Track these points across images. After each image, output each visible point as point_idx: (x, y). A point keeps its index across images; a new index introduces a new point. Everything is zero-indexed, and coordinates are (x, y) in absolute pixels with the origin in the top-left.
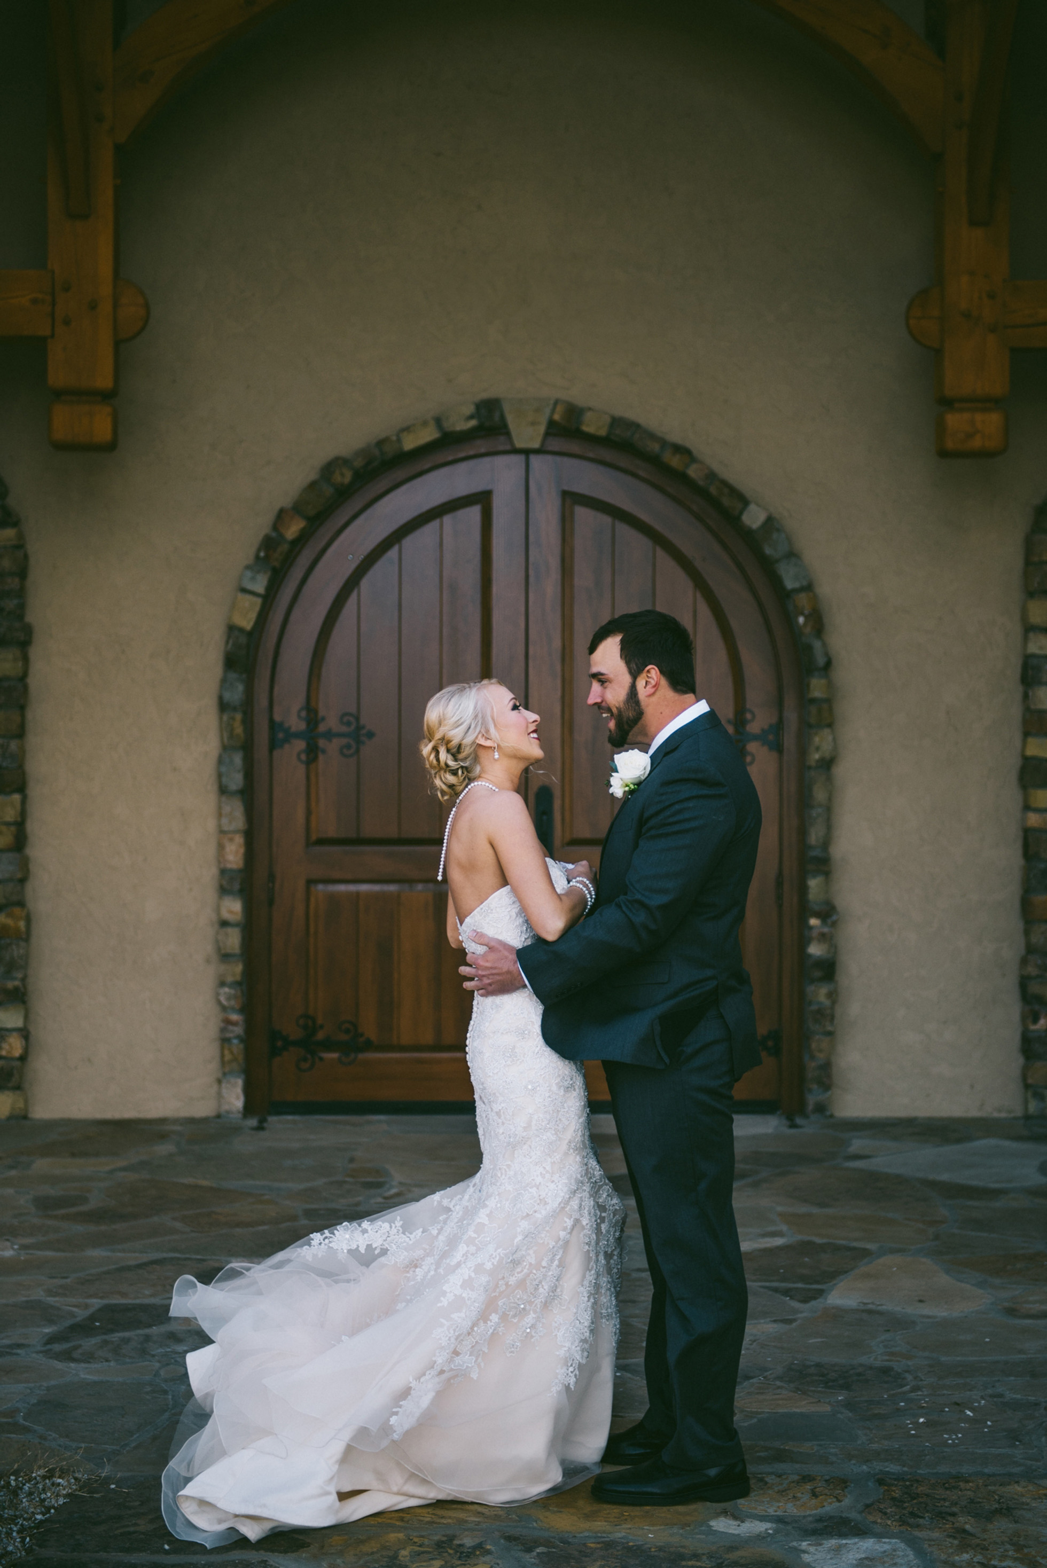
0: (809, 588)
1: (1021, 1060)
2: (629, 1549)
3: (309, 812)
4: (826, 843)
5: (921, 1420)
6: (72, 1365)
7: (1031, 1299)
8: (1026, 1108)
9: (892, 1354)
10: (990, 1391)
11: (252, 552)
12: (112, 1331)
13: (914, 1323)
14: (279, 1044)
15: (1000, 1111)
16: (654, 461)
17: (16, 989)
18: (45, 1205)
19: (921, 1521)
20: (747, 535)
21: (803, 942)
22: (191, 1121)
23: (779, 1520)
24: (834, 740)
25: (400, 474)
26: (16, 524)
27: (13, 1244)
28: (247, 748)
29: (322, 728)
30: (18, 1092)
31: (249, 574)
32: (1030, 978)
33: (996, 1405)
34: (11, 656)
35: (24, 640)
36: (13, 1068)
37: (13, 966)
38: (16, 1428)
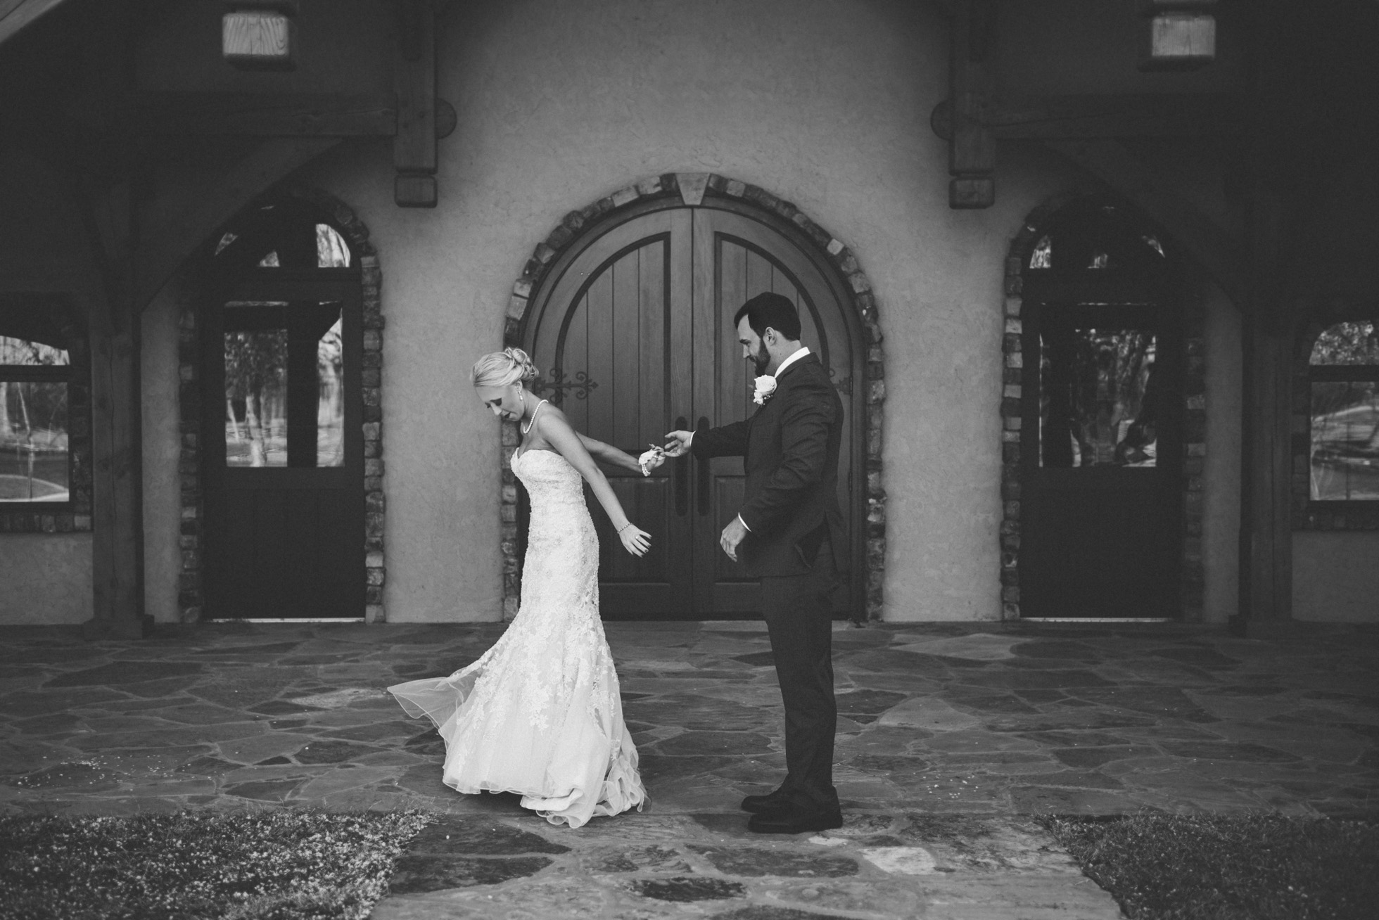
0: (869, 292)
1: (1000, 586)
2: (761, 853)
4: (880, 452)
5: (936, 786)
6: (424, 756)
7: (1004, 721)
8: (1003, 616)
9: (919, 751)
10: (977, 770)
11: (521, 272)
13: (932, 734)
15: (986, 618)
16: (772, 212)
17: (378, 543)
18: (400, 670)
19: (935, 839)
20: (830, 259)
21: (865, 514)
22: (487, 624)
23: (851, 838)
24: (885, 387)
25: (613, 221)
26: (375, 253)
27: (383, 691)
29: (565, 381)
30: (380, 606)
31: (518, 284)
32: (1006, 535)
33: (981, 777)
34: (372, 337)
35: (380, 326)
36: (376, 591)
37: (375, 529)
38: (393, 789)
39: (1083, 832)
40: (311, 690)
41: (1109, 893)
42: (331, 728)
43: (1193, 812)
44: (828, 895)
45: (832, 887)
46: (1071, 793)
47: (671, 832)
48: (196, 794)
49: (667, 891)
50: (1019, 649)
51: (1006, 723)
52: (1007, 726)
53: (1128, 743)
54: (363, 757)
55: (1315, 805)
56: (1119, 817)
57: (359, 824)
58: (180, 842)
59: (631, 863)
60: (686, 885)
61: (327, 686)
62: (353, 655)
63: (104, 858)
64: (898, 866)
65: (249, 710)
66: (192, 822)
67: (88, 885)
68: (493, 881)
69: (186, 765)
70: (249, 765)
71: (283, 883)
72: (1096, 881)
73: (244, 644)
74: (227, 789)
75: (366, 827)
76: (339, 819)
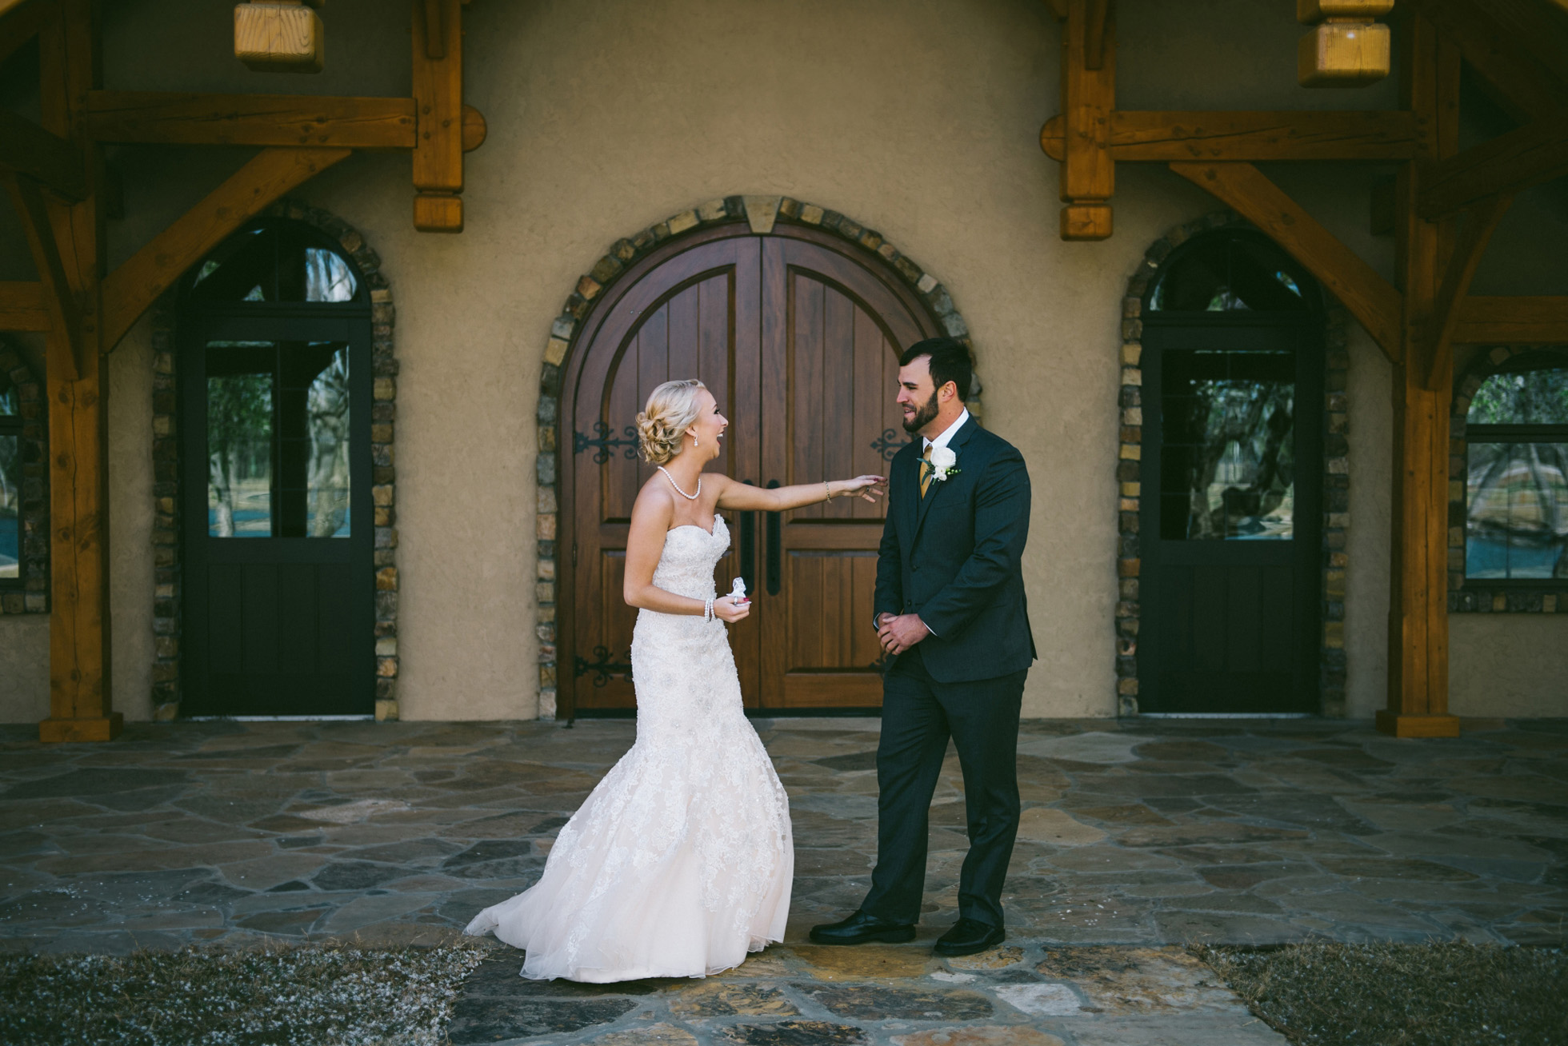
1: (1116, 677)
2: (878, 991)
3: (602, 500)
5: (1068, 911)
6: (467, 879)
7: (1136, 834)
8: (1119, 711)
9: (1043, 870)
10: (1113, 893)
11: (560, 309)
12: (489, 858)
13: (1055, 851)
14: (581, 667)
15: (1099, 714)
16: (855, 243)
17: (390, 627)
18: (424, 777)
19: (1076, 973)
20: (921, 297)
22: (520, 722)
23: (979, 973)
25: (669, 251)
26: (386, 287)
27: (406, 803)
28: (557, 451)
29: (611, 438)
30: (392, 702)
31: (558, 324)
32: (1123, 618)
33: (1119, 901)
34: (384, 384)
35: (393, 372)
36: (388, 684)
37: (387, 610)
38: (435, 919)
39: (1242, 964)
40: (321, 802)
41: (1282, 1035)
42: (351, 847)
43: (1366, 940)
44: (961, 1040)
45: (965, 1032)
46: (1225, 918)
47: (771, 968)
48: (202, 927)
49: (774, 1038)
50: (1141, 750)
51: (1139, 836)
52: (1140, 840)
53: (1281, 859)
54: (394, 882)
55: (1503, 931)
56: (1282, 946)
57: (401, 961)
58: (189, 984)
59: (728, 1006)
60: (795, 1031)
61: (340, 797)
62: (363, 760)
63: (100, 1005)
64: (1038, 1006)
65: (250, 826)
66: (200, 960)
67: (85, 1037)
68: (569, 1027)
69: (184, 892)
70: (259, 892)
71: (319, 1033)
72: (1266, 1021)
73: (233, 747)
74: (237, 921)
75: (409, 964)
76: (376, 955)
